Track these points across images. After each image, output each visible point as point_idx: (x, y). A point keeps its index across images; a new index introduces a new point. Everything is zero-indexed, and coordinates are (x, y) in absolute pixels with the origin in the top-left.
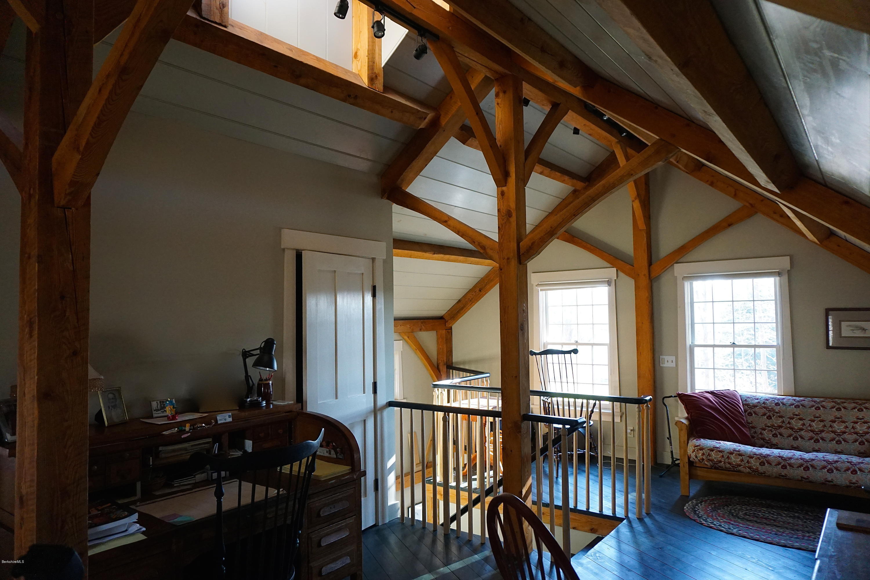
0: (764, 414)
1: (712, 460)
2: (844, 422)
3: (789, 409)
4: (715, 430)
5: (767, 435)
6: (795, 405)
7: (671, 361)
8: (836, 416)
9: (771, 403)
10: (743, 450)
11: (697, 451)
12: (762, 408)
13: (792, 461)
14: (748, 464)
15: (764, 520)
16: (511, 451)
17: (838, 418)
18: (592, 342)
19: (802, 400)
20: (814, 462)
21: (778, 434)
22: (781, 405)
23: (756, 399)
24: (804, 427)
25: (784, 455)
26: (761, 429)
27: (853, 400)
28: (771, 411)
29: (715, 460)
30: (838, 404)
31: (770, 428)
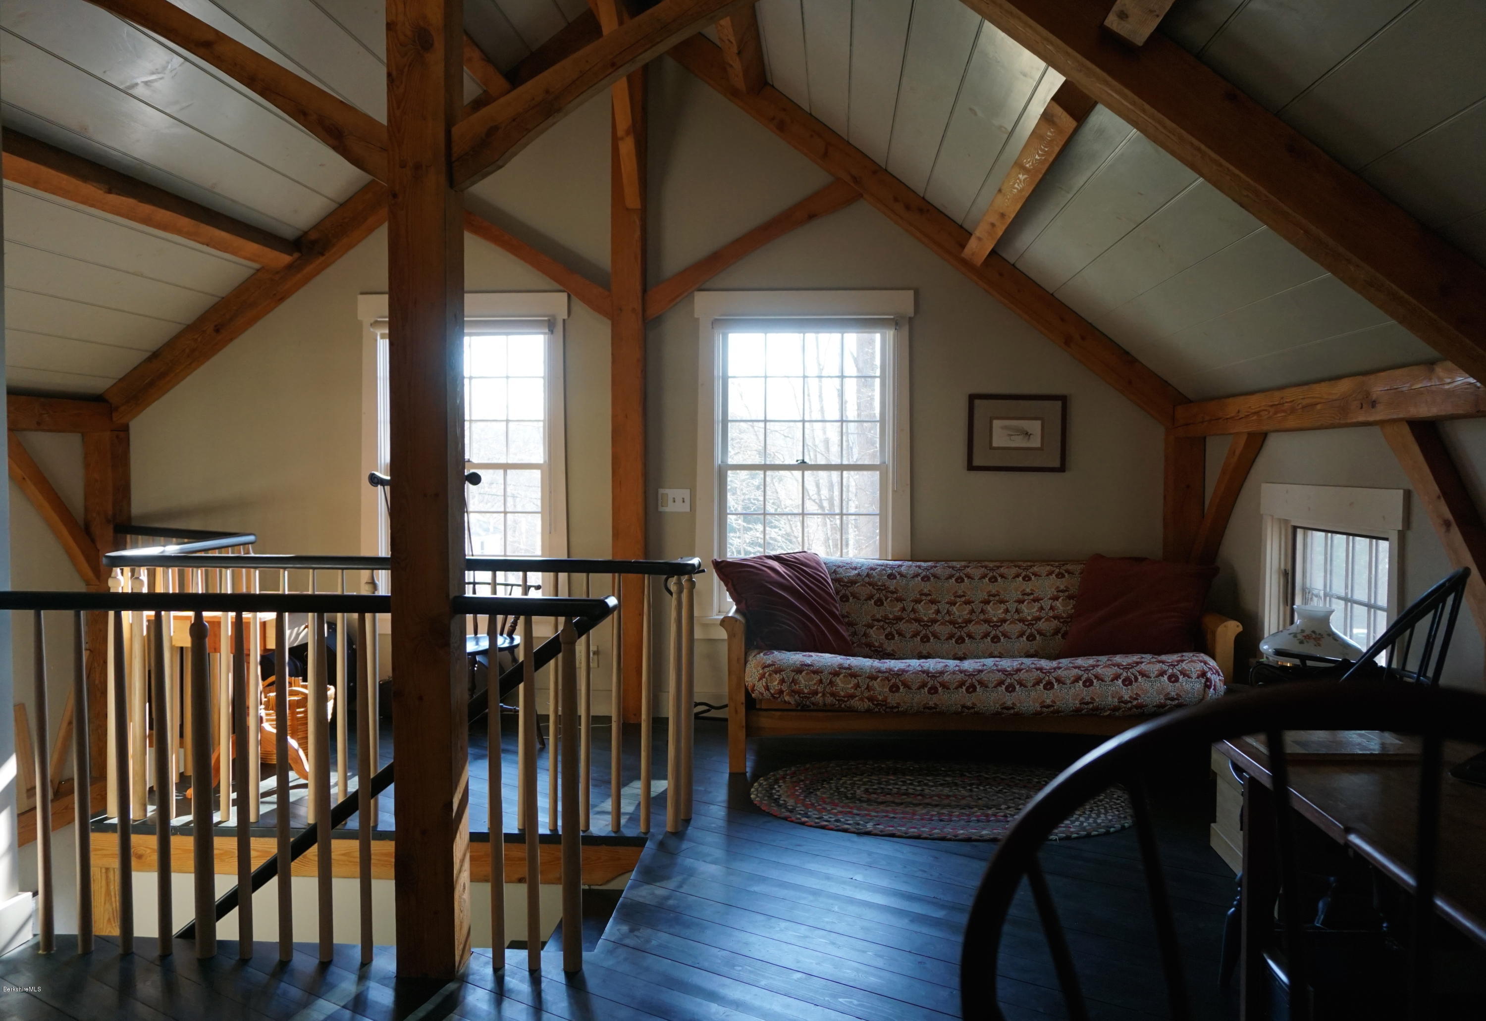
0: (870, 597)
1: (799, 692)
2: (1002, 602)
3: (911, 584)
4: (795, 631)
5: (876, 636)
6: (922, 575)
7: (681, 500)
8: (990, 591)
9: (880, 574)
10: (856, 666)
11: (770, 675)
12: (865, 586)
13: (946, 678)
14: (869, 691)
15: (905, 798)
16: (421, 698)
17: (994, 596)
18: (503, 460)
19: (932, 567)
20: (983, 675)
21: (895, 633)
22: (898, 577)
23: (852, 569)
24: (939, 617)
25: (929, 667)
26: (865, 626)
27: (1013, 562)
28: (882, 590)
29: (806, 691)
30: (992, 570)
31: (882, 623)
